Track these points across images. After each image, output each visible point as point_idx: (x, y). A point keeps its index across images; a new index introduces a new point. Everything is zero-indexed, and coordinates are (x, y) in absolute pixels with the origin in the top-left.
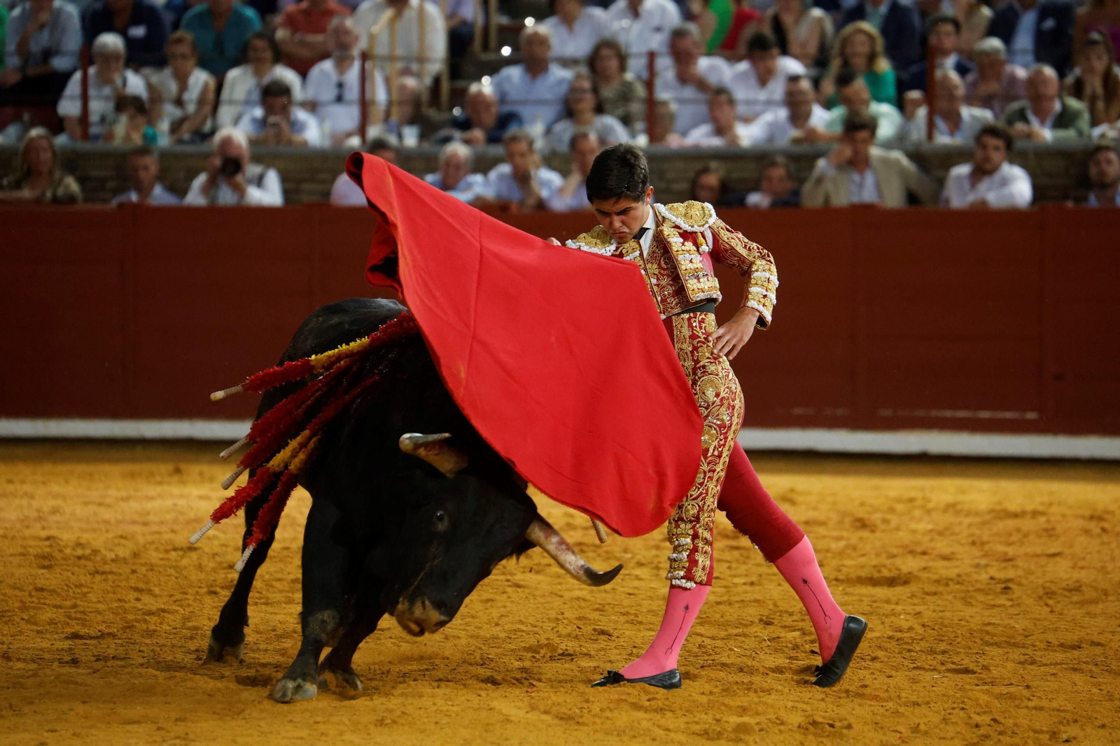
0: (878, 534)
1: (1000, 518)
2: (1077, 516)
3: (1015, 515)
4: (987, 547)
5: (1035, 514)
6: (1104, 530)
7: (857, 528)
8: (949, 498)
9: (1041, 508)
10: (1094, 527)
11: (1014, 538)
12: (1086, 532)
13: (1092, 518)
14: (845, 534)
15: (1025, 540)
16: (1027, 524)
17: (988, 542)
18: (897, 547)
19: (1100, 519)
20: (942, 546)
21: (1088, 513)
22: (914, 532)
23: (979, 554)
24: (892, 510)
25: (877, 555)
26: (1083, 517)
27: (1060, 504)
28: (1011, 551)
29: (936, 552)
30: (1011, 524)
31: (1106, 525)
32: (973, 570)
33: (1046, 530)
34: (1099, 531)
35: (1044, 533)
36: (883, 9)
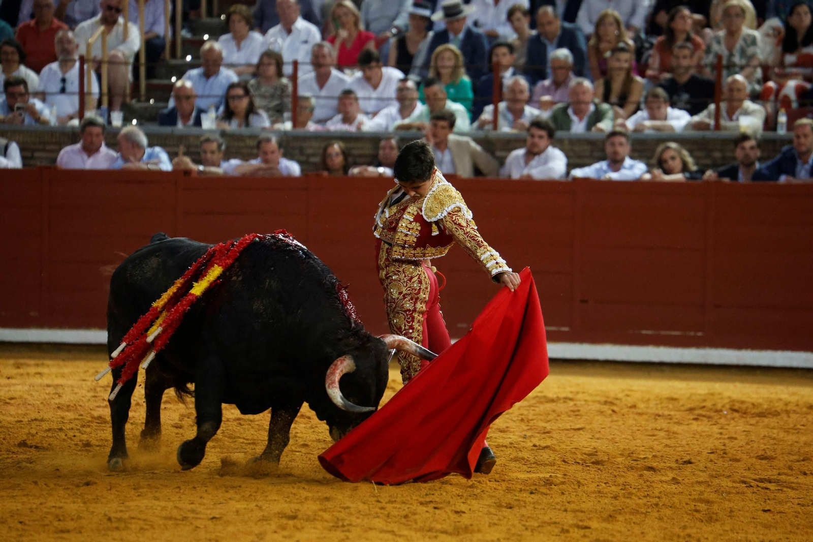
1: (541, 403)
2: (594, 401)
3: (552, 401)
4: (531, 423)
5: (566, 399)
6: (613, 411)
9: (570, 396)
10: (605, 408)
11: (551, 417)
12: (601, 413)
13: (606, 403)
15: (558, 418)
16: (560, 407)
17: (532, 420)
19: (612, 403)
21: (603, 399)
23: (526, 428)
26: (599, 402)
27: (583, 393)
28: (549, 427)
30: (549, 406)
31: (615, 408)
32: (522, 440)
33: (573, 411)
34: (610, 412)
35: (572, 413)
36: (461, 36)
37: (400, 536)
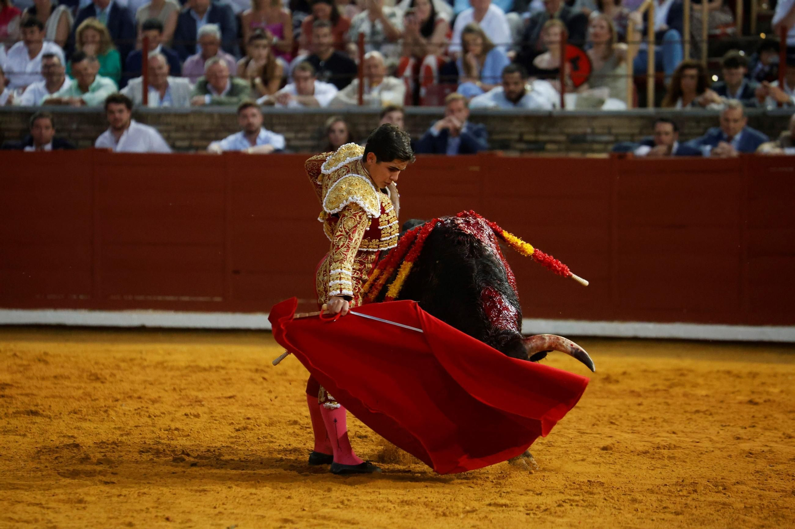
0: (107, 385)
1: (194, 372)
2: (246, 370)
3: (205, 370)
4: (183, 393)
5: (218, 368)
6: (264, 379)
7: (92, 380)
8: (158, 358)
9: (222, 364)
10: (257, 377)
11: (203, 386)
12: (252, 380)
13: (257, 370)
14: (83, 385)
15: (210, 387)
16: (213, 376)
17: (185, 389)
18: (120, 393)
19: (263, 371)
20: (152, 393)
21: (254, 367)
22: (133, 382)
23: (177, 397)
24: (118, 367)
25: (105, 399)
26: (251, 370)
27: (235, 361)
28: (200, 395)
29: (147, 397)
30: (201, 375)
31: (266, 376)
33: (225, 380)
34: (261, 380)
35: (224, 382)
36: (108, 9)
37: (48, 508)
